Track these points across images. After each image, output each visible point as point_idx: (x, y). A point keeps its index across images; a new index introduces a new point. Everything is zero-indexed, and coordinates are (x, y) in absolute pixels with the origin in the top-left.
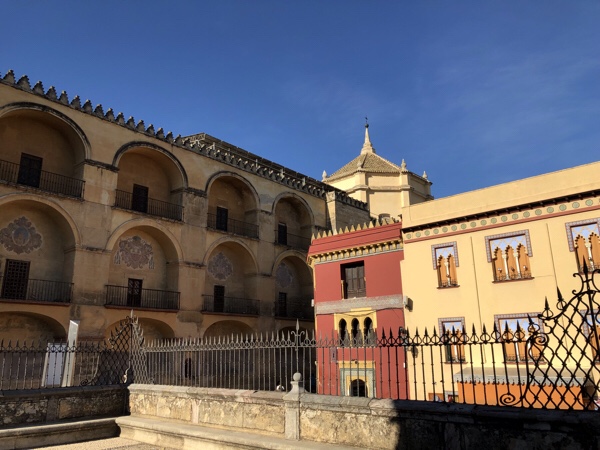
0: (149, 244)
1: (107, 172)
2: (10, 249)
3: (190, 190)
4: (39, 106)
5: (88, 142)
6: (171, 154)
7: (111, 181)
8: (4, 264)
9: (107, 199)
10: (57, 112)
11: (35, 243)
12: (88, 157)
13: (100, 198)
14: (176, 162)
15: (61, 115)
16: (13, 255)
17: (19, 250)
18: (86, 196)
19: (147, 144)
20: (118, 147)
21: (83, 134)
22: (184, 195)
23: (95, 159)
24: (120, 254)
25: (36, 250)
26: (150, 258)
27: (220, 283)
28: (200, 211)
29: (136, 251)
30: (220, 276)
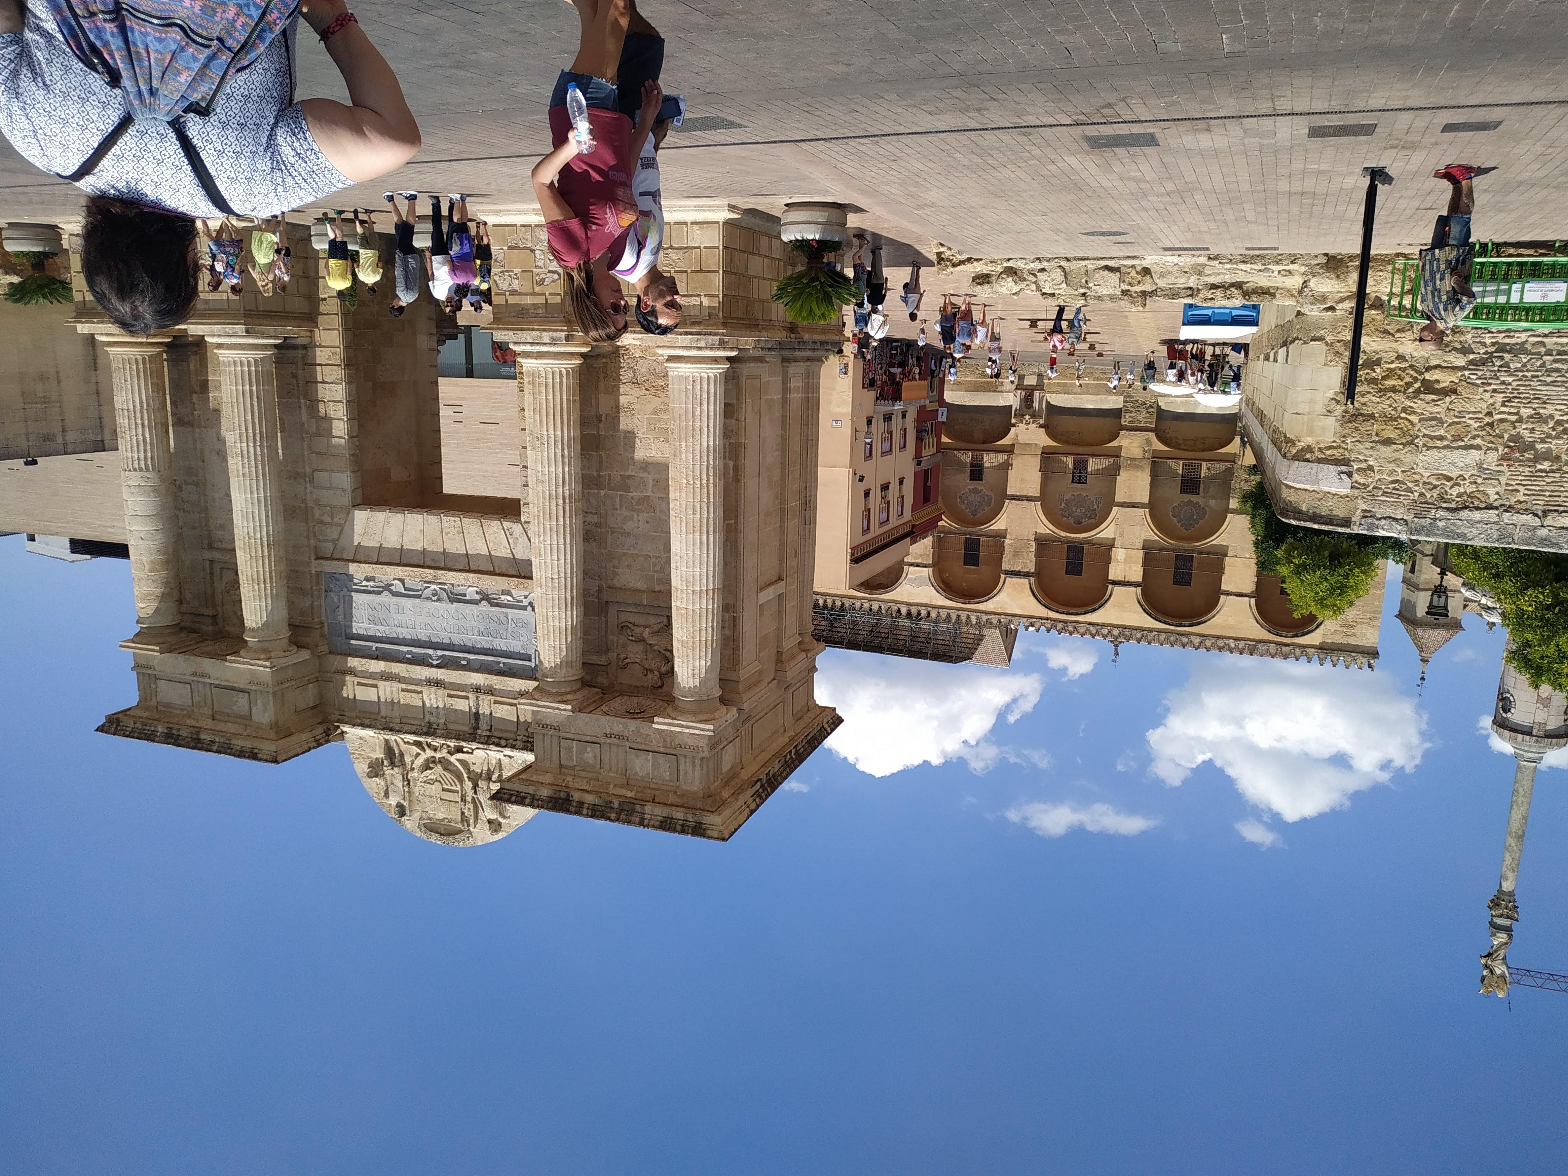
0: (1065, 519)
1: (1121, 578)
2: (1197, 503)
3: (1027, 575)
4: (1185, 626)
5: (1139, 603)
6: (1050, 609)
7: (1115, 572)
8: (1201, 490)
9: (1119, 554)
10: (1169, 624)
11: (1176, 510)
12: (1139, 589)
13: (1126, 554)
14: (1043, 602)
15: (1165, 623)
16: (1194, 498)
18: (1140, 554)
19: (1077, 614)
20: (1108, 605)
21: (1144, 610)
22: (1033, 570)
23: (1133, 589)
24: (1095, 507)
26: (1063, 505)
27: (976, 484)
28: (1014, 556)
29: (1079, 511)
30: (976, 491)
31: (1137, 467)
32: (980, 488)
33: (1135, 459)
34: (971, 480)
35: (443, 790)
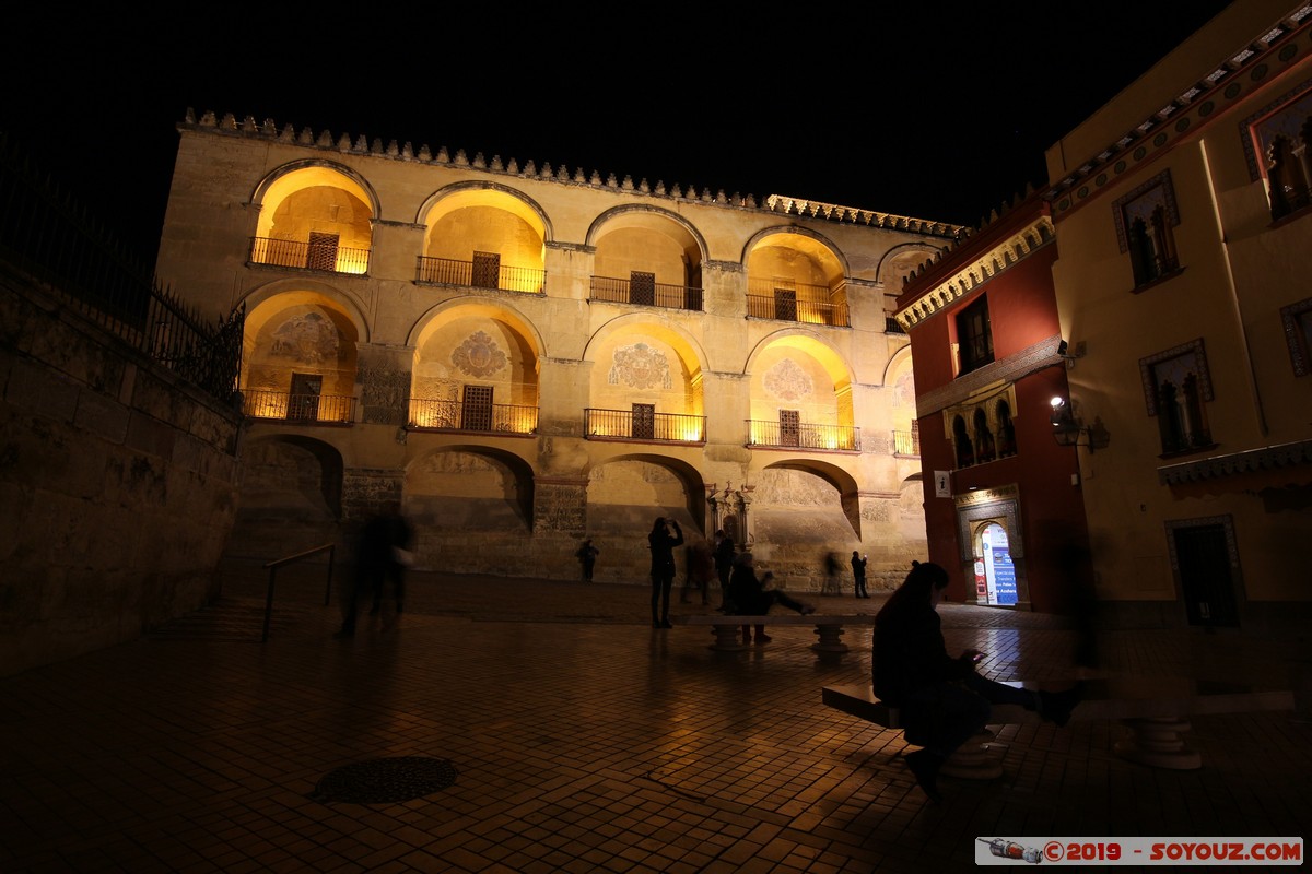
0: (661, 353)
1: (578, 255)
2: (468, 373)
3: (712, 264)
6: (677, 215)
7: (584, 266)
8: (461, 392)
9: (580, 291)
11: (498, 363)
12: (549, 239)
13: (570, 291)
14: (686, 226)
16: (473, 381)
17: (478, 375)
19: (636, 207)
20: (593, 217)
22: (705, 272)
23: (559, 239)
24: (618, 370)
25: (498, 371)
26: (664, 373)
27: (790, 406)
28: (732, 294)
29: (642, 364)
30: (789, 395)
31: (559, 423)
32: (783, 400)
33: (566, 434)
34: (797, 413)
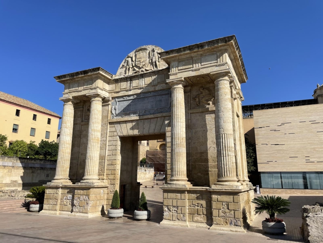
35: (140, 61)
